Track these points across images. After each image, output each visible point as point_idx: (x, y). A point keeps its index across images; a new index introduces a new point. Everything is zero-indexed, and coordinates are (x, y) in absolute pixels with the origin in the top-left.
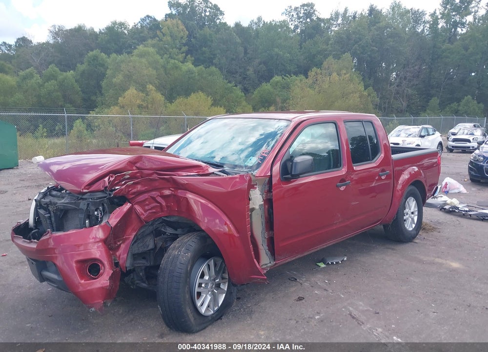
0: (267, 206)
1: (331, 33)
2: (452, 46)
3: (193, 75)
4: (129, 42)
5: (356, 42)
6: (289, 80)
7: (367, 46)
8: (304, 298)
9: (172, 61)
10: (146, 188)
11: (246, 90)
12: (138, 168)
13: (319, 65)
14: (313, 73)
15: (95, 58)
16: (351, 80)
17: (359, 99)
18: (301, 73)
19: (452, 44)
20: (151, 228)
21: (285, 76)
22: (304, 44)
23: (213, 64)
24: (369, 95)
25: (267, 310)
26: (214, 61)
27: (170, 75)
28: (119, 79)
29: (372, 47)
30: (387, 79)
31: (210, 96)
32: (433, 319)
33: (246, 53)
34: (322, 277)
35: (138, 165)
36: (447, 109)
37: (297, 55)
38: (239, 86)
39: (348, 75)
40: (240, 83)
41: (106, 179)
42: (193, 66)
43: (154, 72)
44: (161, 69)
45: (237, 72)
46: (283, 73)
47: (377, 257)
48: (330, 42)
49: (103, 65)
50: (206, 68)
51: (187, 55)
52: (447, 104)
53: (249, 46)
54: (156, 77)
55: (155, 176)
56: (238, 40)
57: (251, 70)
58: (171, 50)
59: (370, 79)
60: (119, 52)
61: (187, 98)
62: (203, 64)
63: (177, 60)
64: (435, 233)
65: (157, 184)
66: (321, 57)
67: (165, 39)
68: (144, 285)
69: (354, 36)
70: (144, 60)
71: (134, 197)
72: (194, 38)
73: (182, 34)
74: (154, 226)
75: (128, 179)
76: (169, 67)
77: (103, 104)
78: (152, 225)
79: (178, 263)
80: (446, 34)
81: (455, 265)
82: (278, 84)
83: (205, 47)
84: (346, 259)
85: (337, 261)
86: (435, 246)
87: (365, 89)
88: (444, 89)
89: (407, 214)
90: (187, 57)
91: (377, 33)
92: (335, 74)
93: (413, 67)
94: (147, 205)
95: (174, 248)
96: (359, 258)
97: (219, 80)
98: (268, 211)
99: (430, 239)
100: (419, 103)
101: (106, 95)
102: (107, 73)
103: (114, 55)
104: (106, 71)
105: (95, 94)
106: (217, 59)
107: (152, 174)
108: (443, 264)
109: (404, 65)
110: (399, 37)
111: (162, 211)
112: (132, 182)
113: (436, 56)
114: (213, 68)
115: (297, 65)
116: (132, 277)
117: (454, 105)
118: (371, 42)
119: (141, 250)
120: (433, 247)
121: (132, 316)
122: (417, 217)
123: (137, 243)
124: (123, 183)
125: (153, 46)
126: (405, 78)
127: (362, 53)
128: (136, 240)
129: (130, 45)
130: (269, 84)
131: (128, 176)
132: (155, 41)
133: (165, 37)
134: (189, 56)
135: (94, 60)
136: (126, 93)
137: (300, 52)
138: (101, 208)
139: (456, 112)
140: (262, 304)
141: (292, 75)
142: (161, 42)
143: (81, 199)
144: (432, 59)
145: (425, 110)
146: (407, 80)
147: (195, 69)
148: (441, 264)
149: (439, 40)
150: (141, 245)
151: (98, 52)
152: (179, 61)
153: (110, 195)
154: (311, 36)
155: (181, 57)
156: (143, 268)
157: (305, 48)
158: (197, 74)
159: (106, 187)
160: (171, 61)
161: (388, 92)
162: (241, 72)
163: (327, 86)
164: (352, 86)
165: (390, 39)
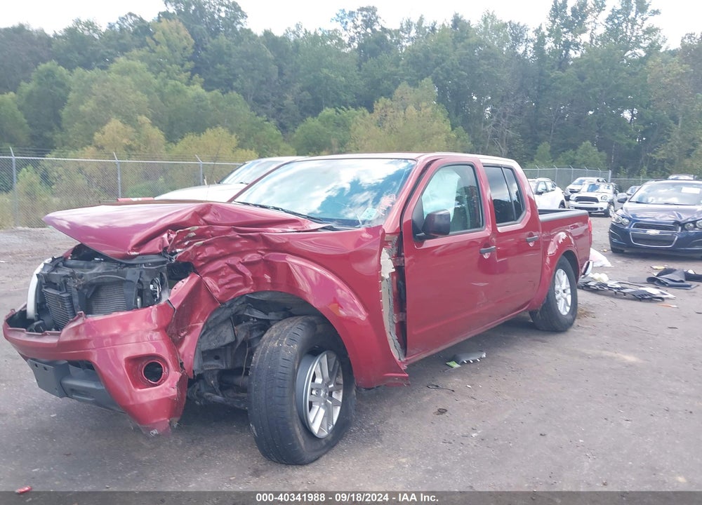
0: (395, 278)
1: (402, 49)
2: (563, 74)
3: (204, 103)
4: (102, 51)
5: (438, 64)
6: (345, 115)
7: (452, 70)
8: (446, 411)
9: (173, 82)
10: (223, 251)
11: (282, 127)
12: (207, 222)
13: (389, 94)
14: (381, 105)
15: (50, 74)
16: (434, 116)
17: (445, 143)
18: (361, 106)
19: (564, 71)
20: (228, 312)
21: (340, 108)
22: (364, 64)
23: (232, 89)
24: (458, 137)
25: (399, 429)
26: (234, 84)
27: (170, 103)
28: (89, 106)
29: (460, 72)
30: (480, 116)
31: (235, 134)
32: (628, 429)
33: (281, 74)
34: (460, 380)
35: (207, 217)
36: (561, 158)
37: (355, 79)
38: (273, 122)
39: (429, 109)
40: (273, 117)
41: (165, 236)
42: (204, 91)
43: (145, 98)
44: (155, 94)
45: (268, 101)
46: (336, 104)
47: (524, 352)
48: (401, 63)
49: (62, 85)
50: (223, 93)
51: (193, 74)
52: (560, 153)
53: (285, 64)
54: (148, 104)
55: (233, 234)
56: (270, 55)
57: (291, 99)
58: (168, 66)
59: (457, 116)
60: (87, 66)
61: (200, 136)
62: (218, 88)
63: (180, 80)
64: (589, 319)
65: (237, 245)
66: (389, 83)
67: (158, 49)
68: (219, 398)
69: (435, 55)
70: (128, 79)
71: (203, 265)
72: (204, 49)
73: (186, 44)
74: (234, 308)
75: (194, 238)
76: (166, 90)
77: (63, 145)
78: (230, 307)
79: (280, 359)
80: (555, 57)
81: (630, 358)
82: (331, 120)
83: (221, 64)
84: (484, 356)
85: (474, 358)
86: (595, 335)
87: (453, 130)
88: (554, 131)
89: (558, 292)
90: (194, 77)
91: (465, 52)
92: (411, 108)
93: (514, 100)
94: (223, 277)
95: (270, 339)
96: (501, 354)
97: (244, 111)
98: (397, 284)
99: (586, 326)
100: (523, 149)
101: (69, 130)
102: (69, 97)
103: (79, 71)
104: (68, 93)
105: (51, 129)
106: (238, 81)
107: (229, 231)
108: (615, 358)
109: (503, 97)
110: (495, 59)
111: (246, 285)
112: (201, 242)
113: (544, 87)
114: (234, 94)
115: (356, 94)
116: (197, 387)
117: (570, 153)
118: (458, 65)
119: (213, 346)
120: (593, 337)
121: (200, 448)
122: (570, 296)
123: (206, 336)
124: (186, 243)
125: (142, 59)
126: (504, 116)
127: (445, 79)
128: (207, 330)
129: (104, 56)
130: (316, 120)
131: (193, 234)
132: (143, 52)
133: (159, 46)
134: (197, 75)
135: (47, 76)
136: (106, 127)
137: (358, 75)
138: (158, 280)
139: (573, 163)
140: (391, 421)
141: (350, 107)
142: (153, 54)
143: (128, 265)
144: (539, 91)
145: (532, 160)
146: (507, 118)
147: (208, 95)
148: (612, 358)
149: (547, 65)
150: (213, 337)
151: (54, 64)
152: (182, 83)
153: (170, 259)
154: (374, 53)
155: (184, 76)
156: (216, 372)
157: (366, 70)
158: (209, 102)
159: (166, 248)
160: (170, 83)
161: (482, 135)
162: (274, 102)
163: (402, 123)
164: (435, 124)
165: (482, 61)
